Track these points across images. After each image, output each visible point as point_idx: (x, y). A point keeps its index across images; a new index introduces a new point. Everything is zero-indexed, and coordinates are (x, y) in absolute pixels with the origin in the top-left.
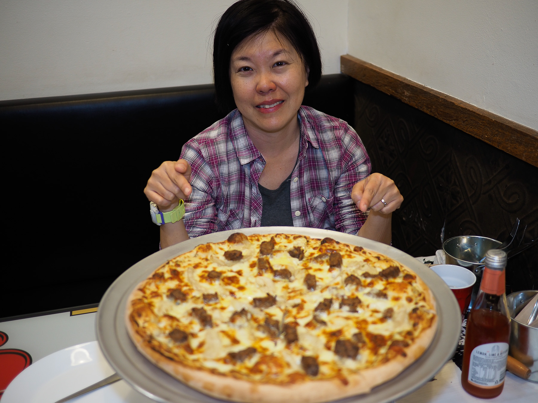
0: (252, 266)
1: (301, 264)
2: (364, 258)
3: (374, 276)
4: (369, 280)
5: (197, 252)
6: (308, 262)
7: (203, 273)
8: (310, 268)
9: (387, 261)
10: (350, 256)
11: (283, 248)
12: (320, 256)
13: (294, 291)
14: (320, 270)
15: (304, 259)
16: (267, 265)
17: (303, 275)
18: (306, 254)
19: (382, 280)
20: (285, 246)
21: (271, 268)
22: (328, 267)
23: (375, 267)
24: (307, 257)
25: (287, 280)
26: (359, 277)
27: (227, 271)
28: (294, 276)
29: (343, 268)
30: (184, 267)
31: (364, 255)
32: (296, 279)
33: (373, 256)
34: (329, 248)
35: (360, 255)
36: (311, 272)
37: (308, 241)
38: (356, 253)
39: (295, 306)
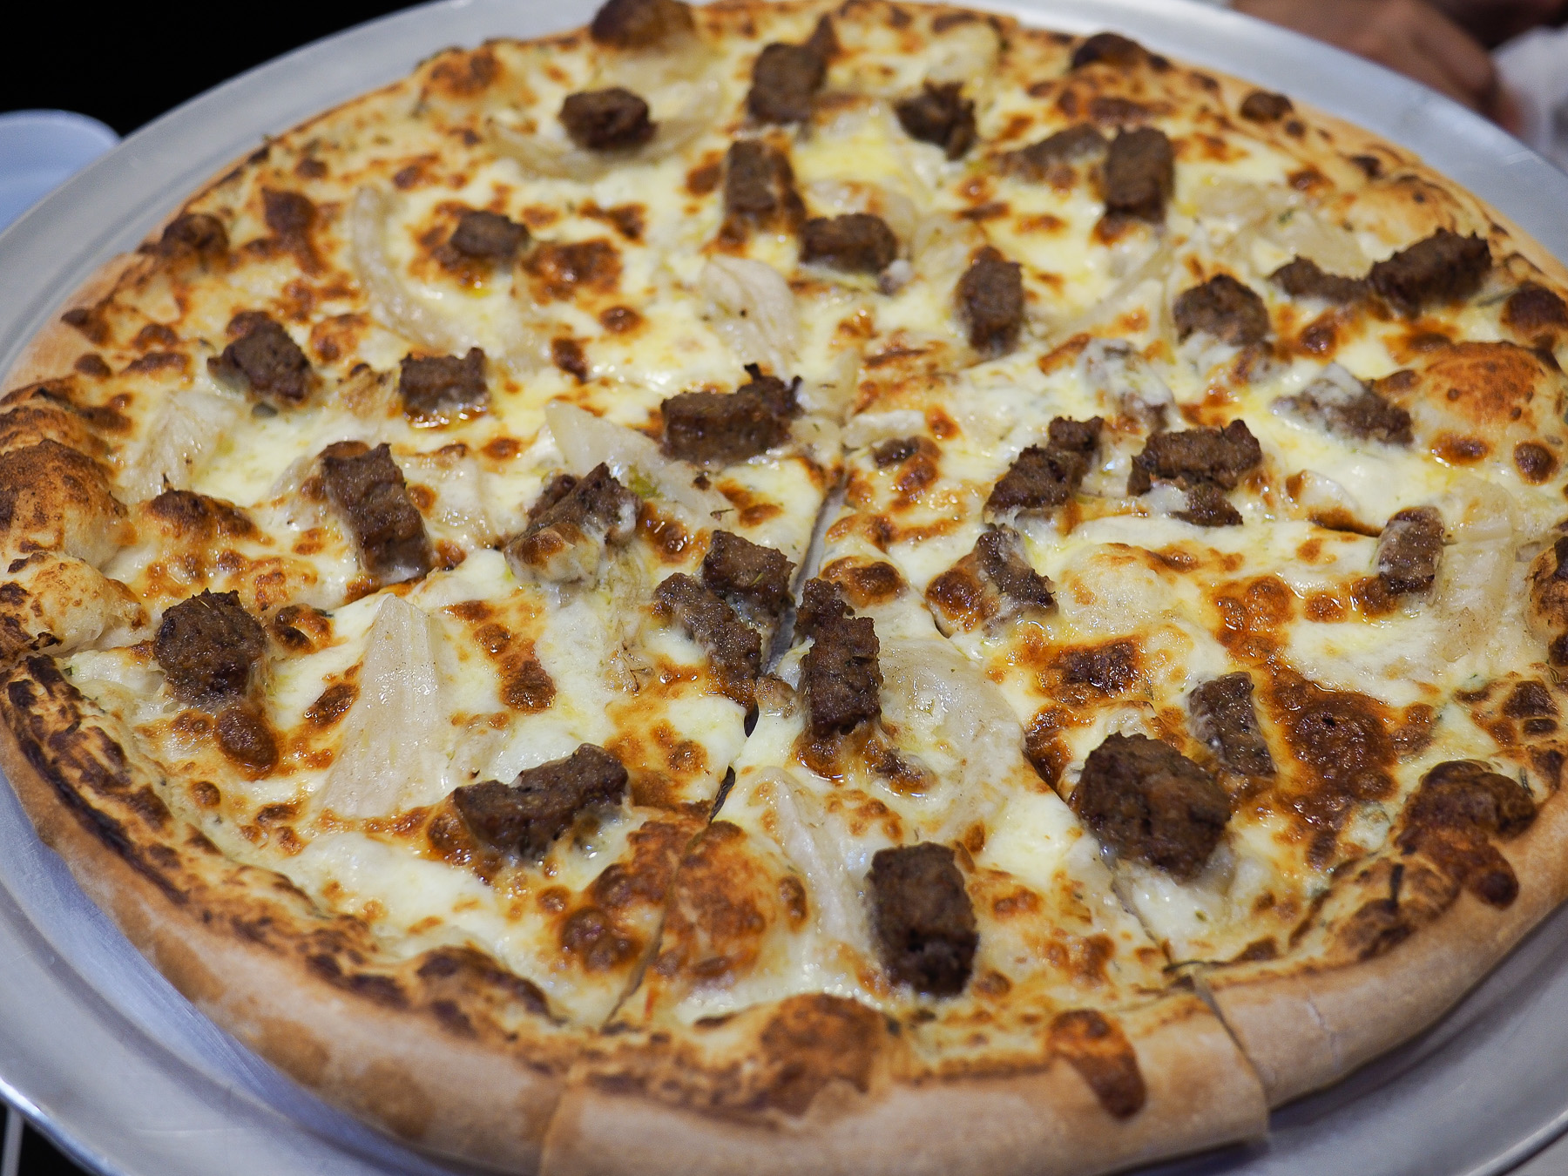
0: (699, 183)
1: (956, 183)
2: (1294, 166)
3: (1340, 290)
4: (1309, 311)
5: (425, 93)
6: (992, 173)
7: (441, 220)
8: (1000, 211)
9: (1416, 189)
10: (1216, 148)
11: (873, 85)
12: (1058, 144)
13: (898, 354)
14: (1050, 223)
15: (975, 155)
16: (774, 189)
17: (956, 256)
18: (989, 123)
19: (1384, 316)
20: (887, 72)
21: (794, 202)
22: (1095, 210)
23: (1348, 227)
24: (993, 142)
25: (865, 281)
26: (1258, 287)
27: (563, 210)
28: (910, 258)
29: (1177, 220)
30: (346, 179)
31: (1290, 142)
32: (918, 277)
33: (1340, 155)
34: (1110, 92)
35: (1273, 144)
36: (1001, 234)
37: (1005, 46)
38: (1251, 127)
39: (890, 454)
